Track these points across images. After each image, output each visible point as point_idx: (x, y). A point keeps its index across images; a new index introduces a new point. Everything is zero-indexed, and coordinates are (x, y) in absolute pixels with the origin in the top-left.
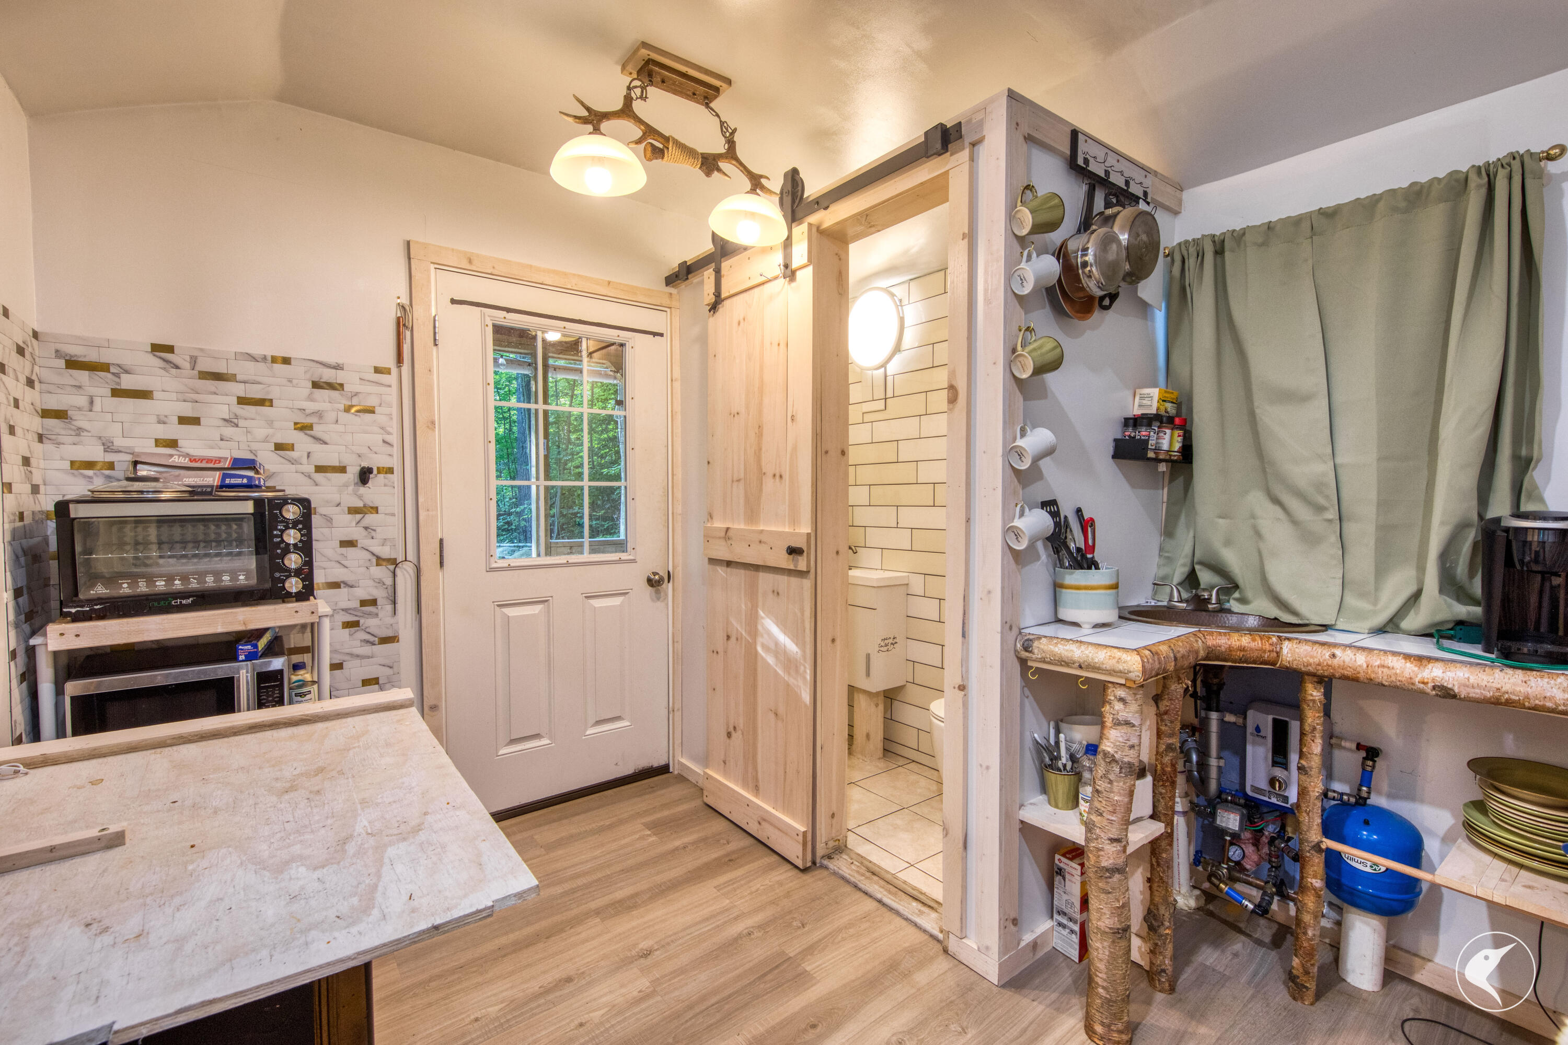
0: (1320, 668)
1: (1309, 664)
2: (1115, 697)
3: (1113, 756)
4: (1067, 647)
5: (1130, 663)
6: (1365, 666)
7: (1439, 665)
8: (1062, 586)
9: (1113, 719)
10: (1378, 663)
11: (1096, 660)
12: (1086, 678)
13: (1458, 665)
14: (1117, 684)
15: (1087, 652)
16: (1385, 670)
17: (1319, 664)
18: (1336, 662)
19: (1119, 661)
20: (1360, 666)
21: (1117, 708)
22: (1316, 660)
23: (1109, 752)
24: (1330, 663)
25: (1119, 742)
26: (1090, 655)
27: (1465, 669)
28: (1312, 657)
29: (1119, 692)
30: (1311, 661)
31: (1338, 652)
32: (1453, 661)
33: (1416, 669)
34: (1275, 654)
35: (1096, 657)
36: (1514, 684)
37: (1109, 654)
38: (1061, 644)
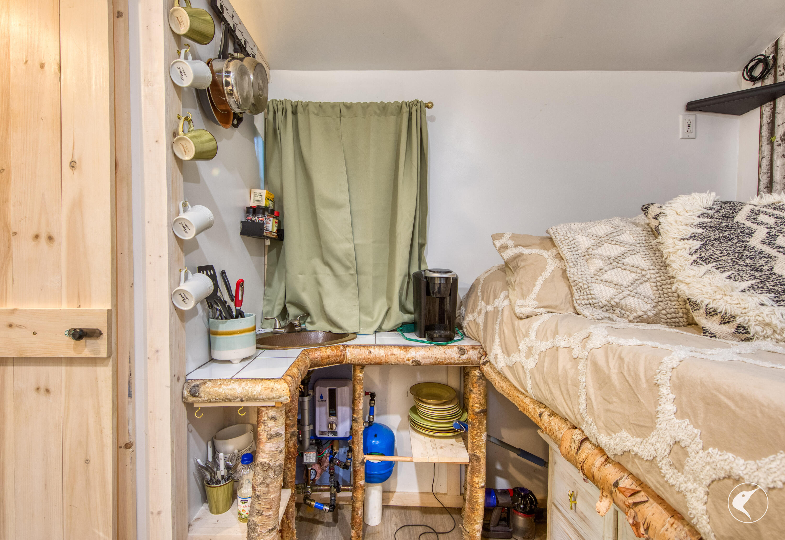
0: (364, 360)
1: (360, 360)
2: (268, 417)
3: (269, 464)
4: (230, 387)
5: (280, 390)
6: (384, 356)
7: (413, 349)
8: (216, 333)
9: (267, 435)
10: (390, 353)
11: (255, 393)
12: (244, 407)
13: (420, 348)
14: (269, 406)
15: (247, 388)
16: (393, 356)
17: (364, 359)
18: (372, 356)
19: (272, 390)
20: (382, 356)
21: (269, 425)
22: (363, 357)
23: (266, 463)
24: (369, 357)
25: (273, 451)
26: (250, 390)
27: (423, 350)
28: (361, 355)
29: (271, 413)
30: (361, 357)
31: (372, 350)
32: (417, 346)
33: (405, 353)
34: (343, 357)
35: (255, 390)
36: (441, 354)
37: (264, 386)
38: (225, 385)
